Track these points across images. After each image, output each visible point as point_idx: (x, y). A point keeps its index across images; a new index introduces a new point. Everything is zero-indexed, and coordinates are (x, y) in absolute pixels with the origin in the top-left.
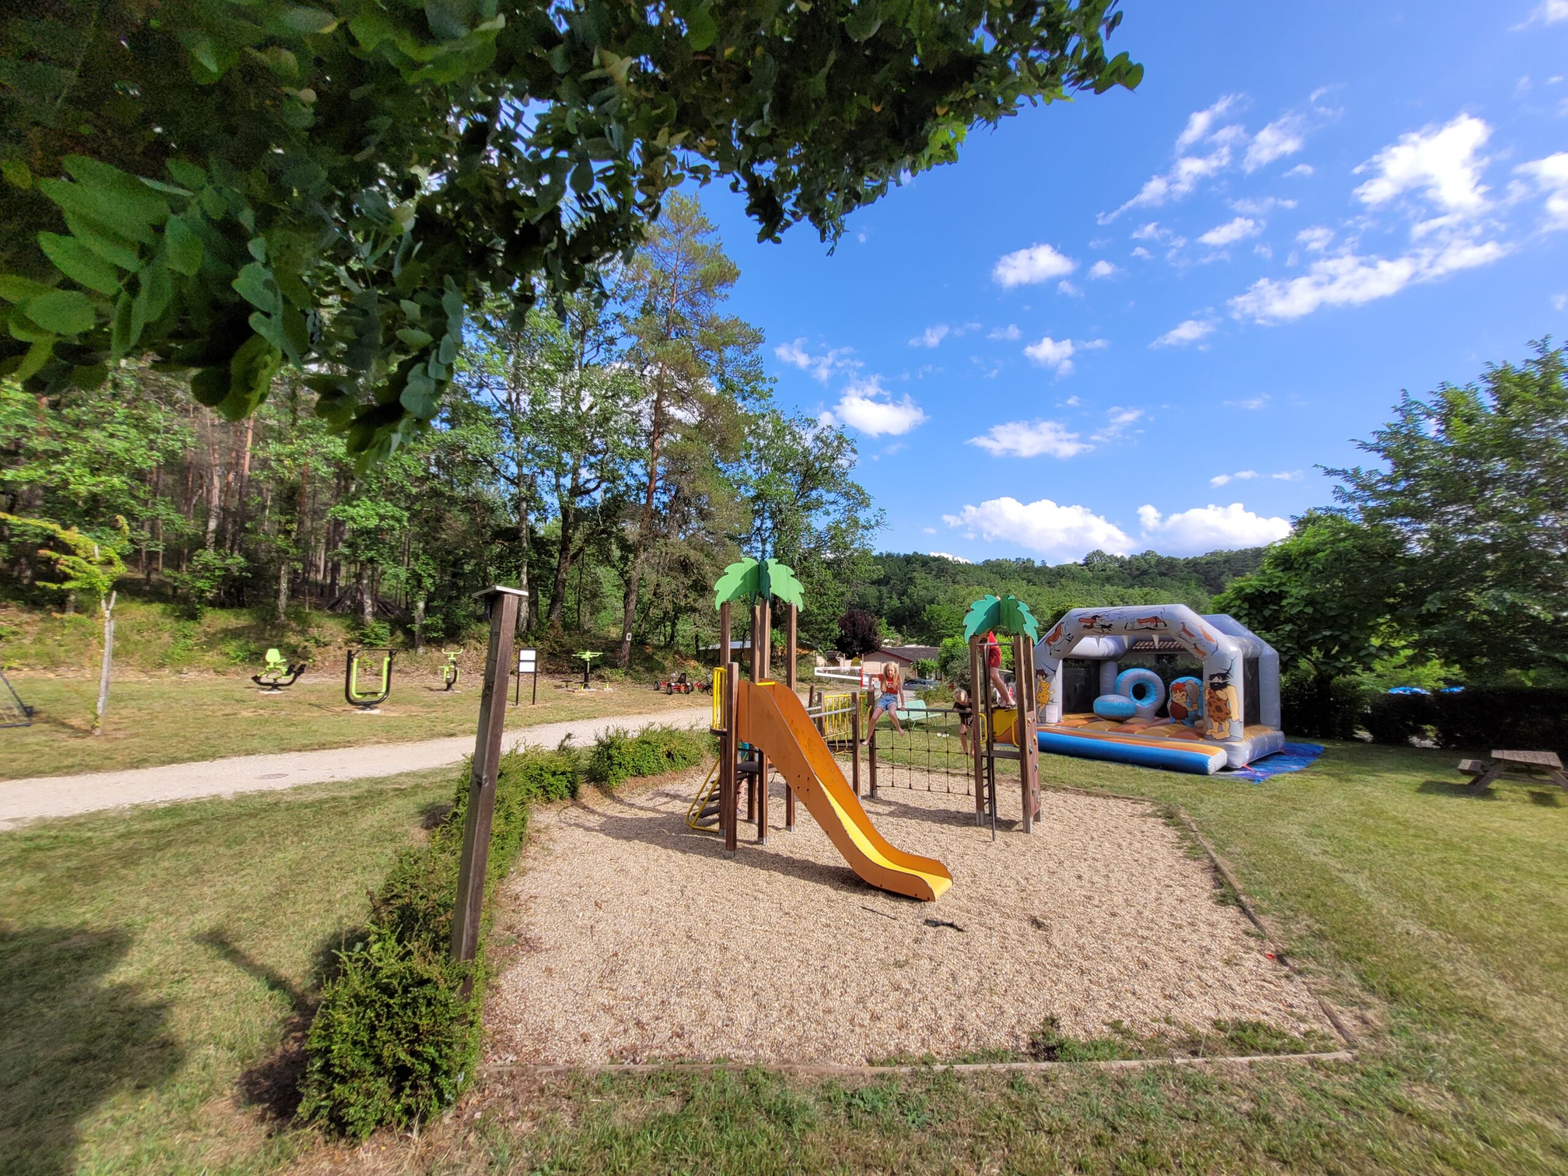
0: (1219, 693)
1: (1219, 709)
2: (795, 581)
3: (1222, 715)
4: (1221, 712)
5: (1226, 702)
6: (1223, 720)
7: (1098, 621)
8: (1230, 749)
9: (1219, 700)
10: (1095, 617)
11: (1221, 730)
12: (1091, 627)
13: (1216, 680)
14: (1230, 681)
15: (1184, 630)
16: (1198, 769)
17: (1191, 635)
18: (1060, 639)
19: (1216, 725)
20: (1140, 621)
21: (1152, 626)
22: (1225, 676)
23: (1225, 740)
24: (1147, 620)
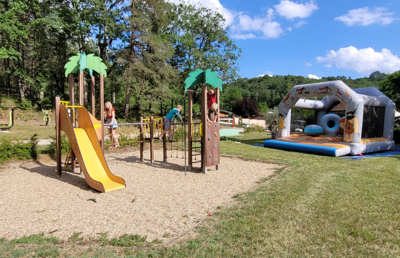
0: (350, 120)
1: (349, 128)
2: (103, 64)
3: (350, 131)
4: (351, 129)
5: (353, 125)
6: (351, 133)
7: (304, 91)
8: (352, 146)
9: (350, 124)
10: (303, 89)
11: (349, 138)
12: (301, 93)
13: (349, 115)
14: (356, 115)
15: (338, 92)
16: (331, 154)
17: (340, 94)
18: (289, 99)
19: (347, 135)
20: (320, 89)
21: (325, 91)
22: (353, 113)
23: (351, 142)
24: (323, 88)
